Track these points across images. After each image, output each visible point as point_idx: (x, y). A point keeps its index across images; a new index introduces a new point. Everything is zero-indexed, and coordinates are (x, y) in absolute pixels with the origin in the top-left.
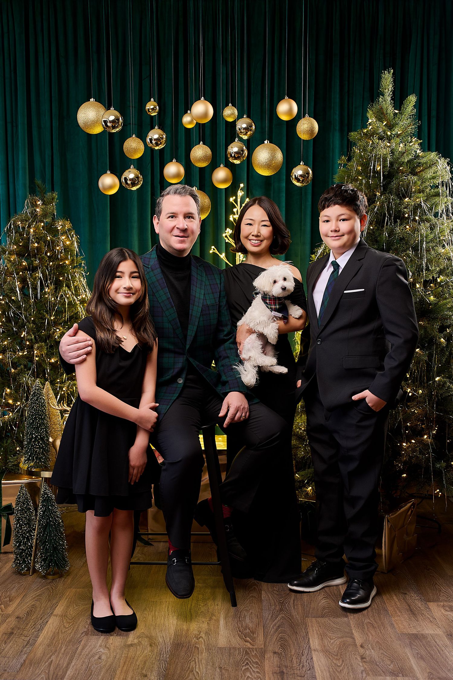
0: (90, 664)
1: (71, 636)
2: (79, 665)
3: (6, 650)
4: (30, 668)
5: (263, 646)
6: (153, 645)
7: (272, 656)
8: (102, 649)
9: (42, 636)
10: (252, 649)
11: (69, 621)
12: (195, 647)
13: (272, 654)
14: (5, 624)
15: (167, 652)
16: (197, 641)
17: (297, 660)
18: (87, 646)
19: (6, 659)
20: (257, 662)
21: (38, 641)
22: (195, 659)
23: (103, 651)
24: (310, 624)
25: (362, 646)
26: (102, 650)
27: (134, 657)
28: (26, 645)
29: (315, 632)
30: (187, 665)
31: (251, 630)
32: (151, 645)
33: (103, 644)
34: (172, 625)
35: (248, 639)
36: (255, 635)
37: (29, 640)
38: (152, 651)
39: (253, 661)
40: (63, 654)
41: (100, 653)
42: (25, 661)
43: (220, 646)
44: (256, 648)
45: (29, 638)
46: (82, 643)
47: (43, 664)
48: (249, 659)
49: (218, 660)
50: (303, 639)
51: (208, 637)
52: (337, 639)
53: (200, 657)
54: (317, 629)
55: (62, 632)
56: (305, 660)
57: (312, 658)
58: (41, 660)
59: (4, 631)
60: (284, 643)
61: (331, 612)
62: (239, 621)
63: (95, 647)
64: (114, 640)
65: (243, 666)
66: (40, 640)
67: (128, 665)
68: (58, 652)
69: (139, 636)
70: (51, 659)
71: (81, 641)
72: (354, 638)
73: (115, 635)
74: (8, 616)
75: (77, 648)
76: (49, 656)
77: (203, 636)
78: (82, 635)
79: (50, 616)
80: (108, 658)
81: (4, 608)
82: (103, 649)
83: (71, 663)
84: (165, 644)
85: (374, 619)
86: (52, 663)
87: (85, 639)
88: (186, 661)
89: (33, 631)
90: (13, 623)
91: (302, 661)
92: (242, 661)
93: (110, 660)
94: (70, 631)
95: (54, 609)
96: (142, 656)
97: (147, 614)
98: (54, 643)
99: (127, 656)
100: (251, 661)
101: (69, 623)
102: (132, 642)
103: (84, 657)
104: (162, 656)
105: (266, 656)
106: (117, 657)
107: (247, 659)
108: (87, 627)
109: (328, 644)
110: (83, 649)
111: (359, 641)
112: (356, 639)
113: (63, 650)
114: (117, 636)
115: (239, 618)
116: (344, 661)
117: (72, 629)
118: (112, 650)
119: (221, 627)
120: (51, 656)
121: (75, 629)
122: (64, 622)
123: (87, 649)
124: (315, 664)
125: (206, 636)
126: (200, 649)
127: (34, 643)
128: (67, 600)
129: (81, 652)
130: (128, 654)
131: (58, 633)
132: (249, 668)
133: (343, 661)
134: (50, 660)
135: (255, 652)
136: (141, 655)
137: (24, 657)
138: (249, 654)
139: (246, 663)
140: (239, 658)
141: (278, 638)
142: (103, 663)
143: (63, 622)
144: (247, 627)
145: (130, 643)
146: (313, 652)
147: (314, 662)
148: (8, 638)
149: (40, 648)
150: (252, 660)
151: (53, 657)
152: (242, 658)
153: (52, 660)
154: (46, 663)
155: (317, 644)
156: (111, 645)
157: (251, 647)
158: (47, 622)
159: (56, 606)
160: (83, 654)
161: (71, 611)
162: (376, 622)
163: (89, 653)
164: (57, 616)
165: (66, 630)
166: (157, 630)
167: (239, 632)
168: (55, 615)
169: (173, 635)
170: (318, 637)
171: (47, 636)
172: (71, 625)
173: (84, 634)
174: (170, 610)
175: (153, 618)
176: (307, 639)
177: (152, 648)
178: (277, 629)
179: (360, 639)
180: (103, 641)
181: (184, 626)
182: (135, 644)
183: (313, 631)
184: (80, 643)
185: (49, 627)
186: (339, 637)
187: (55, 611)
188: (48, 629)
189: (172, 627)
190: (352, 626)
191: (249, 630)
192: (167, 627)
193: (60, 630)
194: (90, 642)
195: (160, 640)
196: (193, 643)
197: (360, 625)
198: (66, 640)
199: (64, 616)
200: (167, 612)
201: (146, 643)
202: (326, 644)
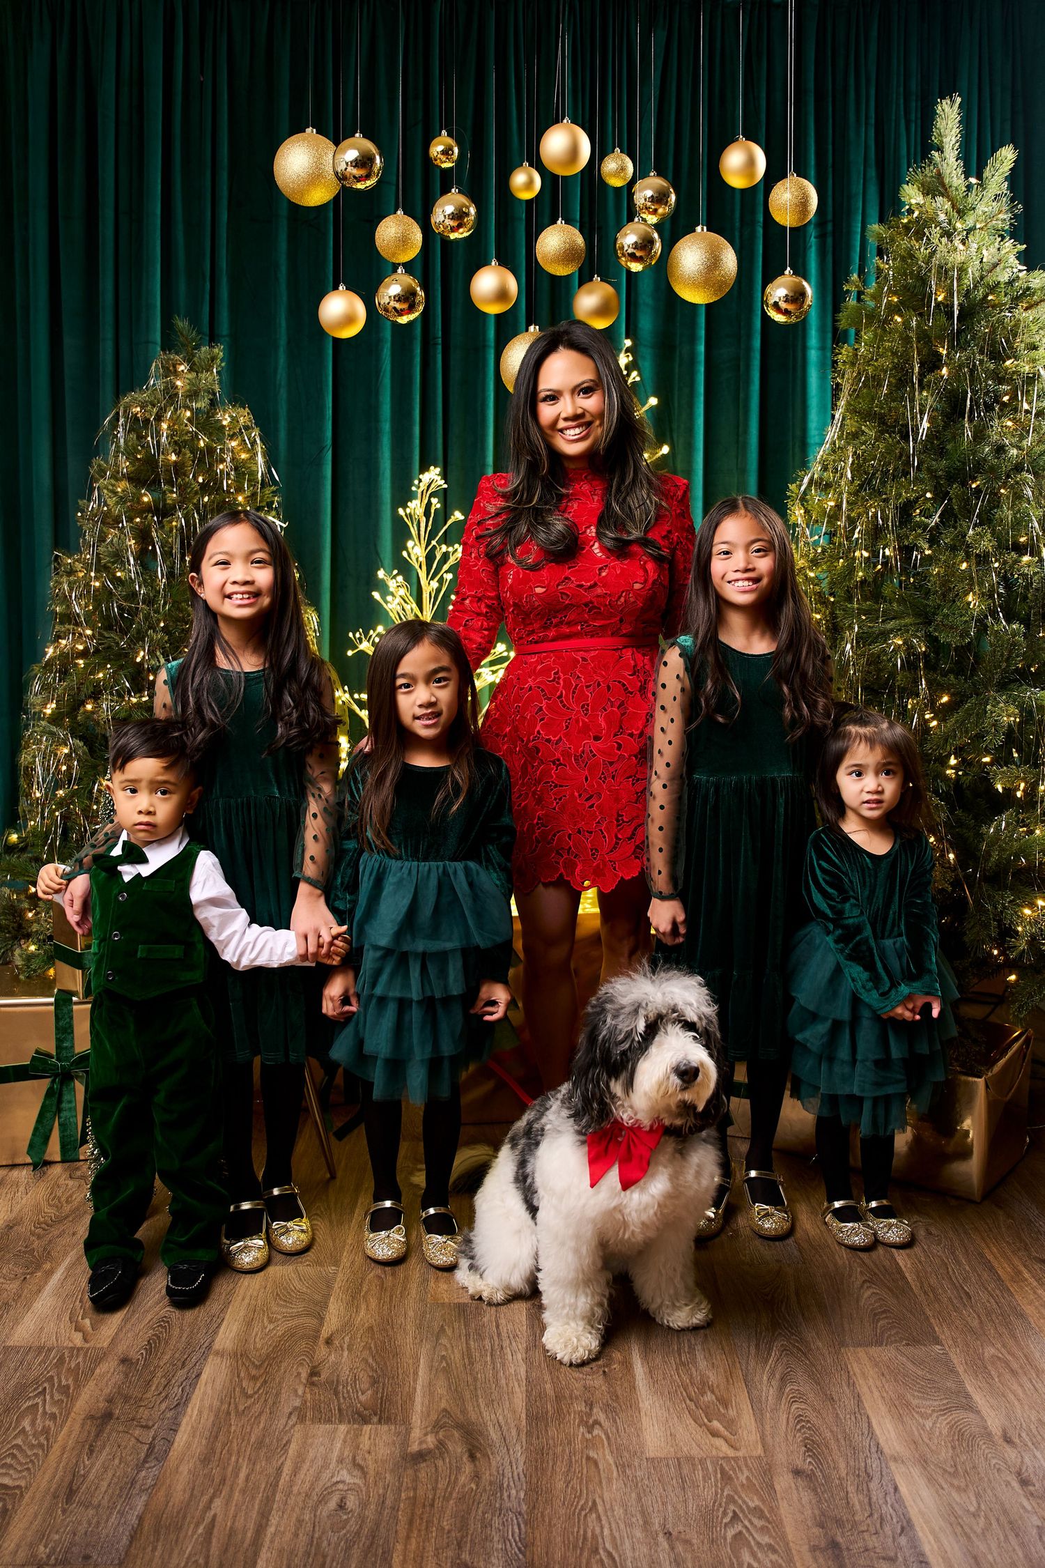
0: (317, 1528)
1: (262, 1425)
2: (288, 1536)
3: (91, 1476)
4: (154, 1549)
5: (760, 1451)
6: (478, 1455)
7: (793, 1485)
8: (345, 1472)
9: (187, 1424)
10: (736, 1459)
11: (254, 1372)
13: (791, 1476)
14: (92, 1384)
15: (516, 1478)
16: (588, 1436)
17: (861, 1497)
18: (304, 1461)
19: (91, 1512)
20: (762, 1511)
21: (176, 1444)
22: (594, 1502)
23: (348, 1479)
24: (857, 1370)
25: (1008, 1440)
26: (344, 1475)
27: (433, 1500)
28: (145, 1461)
29: (876, 1394)
30: (579, 1528)
31: (716, 1391)
32: (472, 1457)
33: (346, 1453)
34: (516, 1384)
35: (716, 1424)
36: (730, 1412)
37: (154, 1439)
38: (476, 1476)
39: (748, 1506)
40: (243, 1492)
41: (341, 1486)
42: (141, 1519)
43: (652, 1455)
44: (745, 1458)
45: (152, 1433)
46: (293, 1448)
47: (190, 1533)
48: (736, 1497)
49: (655, 1506)
50: (853, 1419)
51: (615, 1421)
52: (938, 1417)
53: (607, 1496)
54: (878, 1383)
55: (237, 1411)
56: (881, 1495)
57: (896, 1489)
58: (184, 1517)
59: (88, 1409)
60: (811, 1435)
61: (895, 1327)
62: (683, 1364)
63: (325, 1466)
64: (375, 1439)
65: (726, 1525)
66: (181, 1438)
67: (419, 1531)
68: (228, 1483)
69: (437, 1421)
70: (212, 1513)
71: (289, 1442)
72: (978, 1412)
73: (375, 1419)
74: (100, 1357)
75: (279, 1470)
76: (206, 1498)
77: (602, 1417)
78: (291, 1423)
79: (205, 1356)
80: (364, 1505)
81: (90, 1329)
82: (350, 1473)
83: (267, 1525)
84: (508, 1450)
85: (1004, 1346)
86: (213, 1526)
87: (297, 1434)
88: (574, 1514)
89: (163, 1406)
90: (113, 1380)
91: (874, 1499)
92: (720, 1504)
93: (370, 1512)
94: (257, 1407)
95: (216, 1332)
96: (454, 1495)
97: (448, 1346)
98: (218, 1451)
99: (415, 1497)
100: (744, 1507)
101: (254, 1378)
102: (421, 1443)
103: (301, 1504)
104: (505, 1495)
105: (777, 1487)
106: (388, 1502)
107: (731, 1499)
108: (300, 1392)
109: (920, 1434)
110: (295, 1472)
111: (994, 1422)
112: (984, 1413)
113: (242, 1475)
114: (380, 1422)
115: (680, 1355)
116: (981, 1497)
117: (262, 1400)
118: (372, 1472)
119: (641, 1385)
120: (211, 1501)
121: (270, 1401)
122: (242, 1375)
123: (306, 1475)
124: (909, 1508)
125: (607, 1417)
126: (601, 1467)
127: (166, 1452)
128: (247, 1301)
129: (291, 1483)
130: (415, 1489)
131: (228, 1413)
132: (744, 1531)
133: (978, 1495)
134: (210, 1515)
135: (746, 1473)
136: (451, 1493)
137: (140, 1503)
138: (730, 1478)
139: (731, 1514)
140: (708, 1493)
141: (791, 1419)
142: (353, 1526)
143: (238, 1376)
144: (705, 1386)
145: (415, 1448)
146: (893, 1465)
147: (907, 1504)
148: (97, 1436)
149: (180, 1469)
150: (744, 1502)
151: (218, 1503)
152: (716, 1494)
153: (215, 1516)
154: (197, 1526)
155: (893, 1434)
156: (367, 1456)
157: (731, 1453)
158: (198, 1376)
159: (219, 1320)
160: (295, 1489)
161: (257, 1340)
162: (1013, 1355)
163: (312, 1488)
164: (222, 1356)
165: (249, 1403)
166: (480, 1400)
167: (688, 1401)
168: (217, 1353)
169: (524, 1416)
170: (890, 1411)
171: (201, 1426)
172: (258, 1385)
173: (294, 1418)
174: (504, 1334)
175: (466, 1360)
176: (864, 1418)
177: (475, 1466)
178: (781, 1389)
179: (992, 1414)
180: (345, 1441)
181: (548, 1386)
182: (430, 1451)
183: (871, 1392)
184: (287, 1451)
185: (205, 1393)
186: (941, 1410)
187: (218, 1340)
188: (202, 1400)
189: (517, 1389)
190: (960, 1370)
191: (713, 1392)
192: (505, 1388)
193: (232, 1405)
194: (311, 1445)
195: (494, 1435)
196: (579, 1446)
197: (979, 1366)
198: (249, 1440)
199: (240, 1356)
200: (496, 1338)
201: (457, 1448)
202: (916, 1433)
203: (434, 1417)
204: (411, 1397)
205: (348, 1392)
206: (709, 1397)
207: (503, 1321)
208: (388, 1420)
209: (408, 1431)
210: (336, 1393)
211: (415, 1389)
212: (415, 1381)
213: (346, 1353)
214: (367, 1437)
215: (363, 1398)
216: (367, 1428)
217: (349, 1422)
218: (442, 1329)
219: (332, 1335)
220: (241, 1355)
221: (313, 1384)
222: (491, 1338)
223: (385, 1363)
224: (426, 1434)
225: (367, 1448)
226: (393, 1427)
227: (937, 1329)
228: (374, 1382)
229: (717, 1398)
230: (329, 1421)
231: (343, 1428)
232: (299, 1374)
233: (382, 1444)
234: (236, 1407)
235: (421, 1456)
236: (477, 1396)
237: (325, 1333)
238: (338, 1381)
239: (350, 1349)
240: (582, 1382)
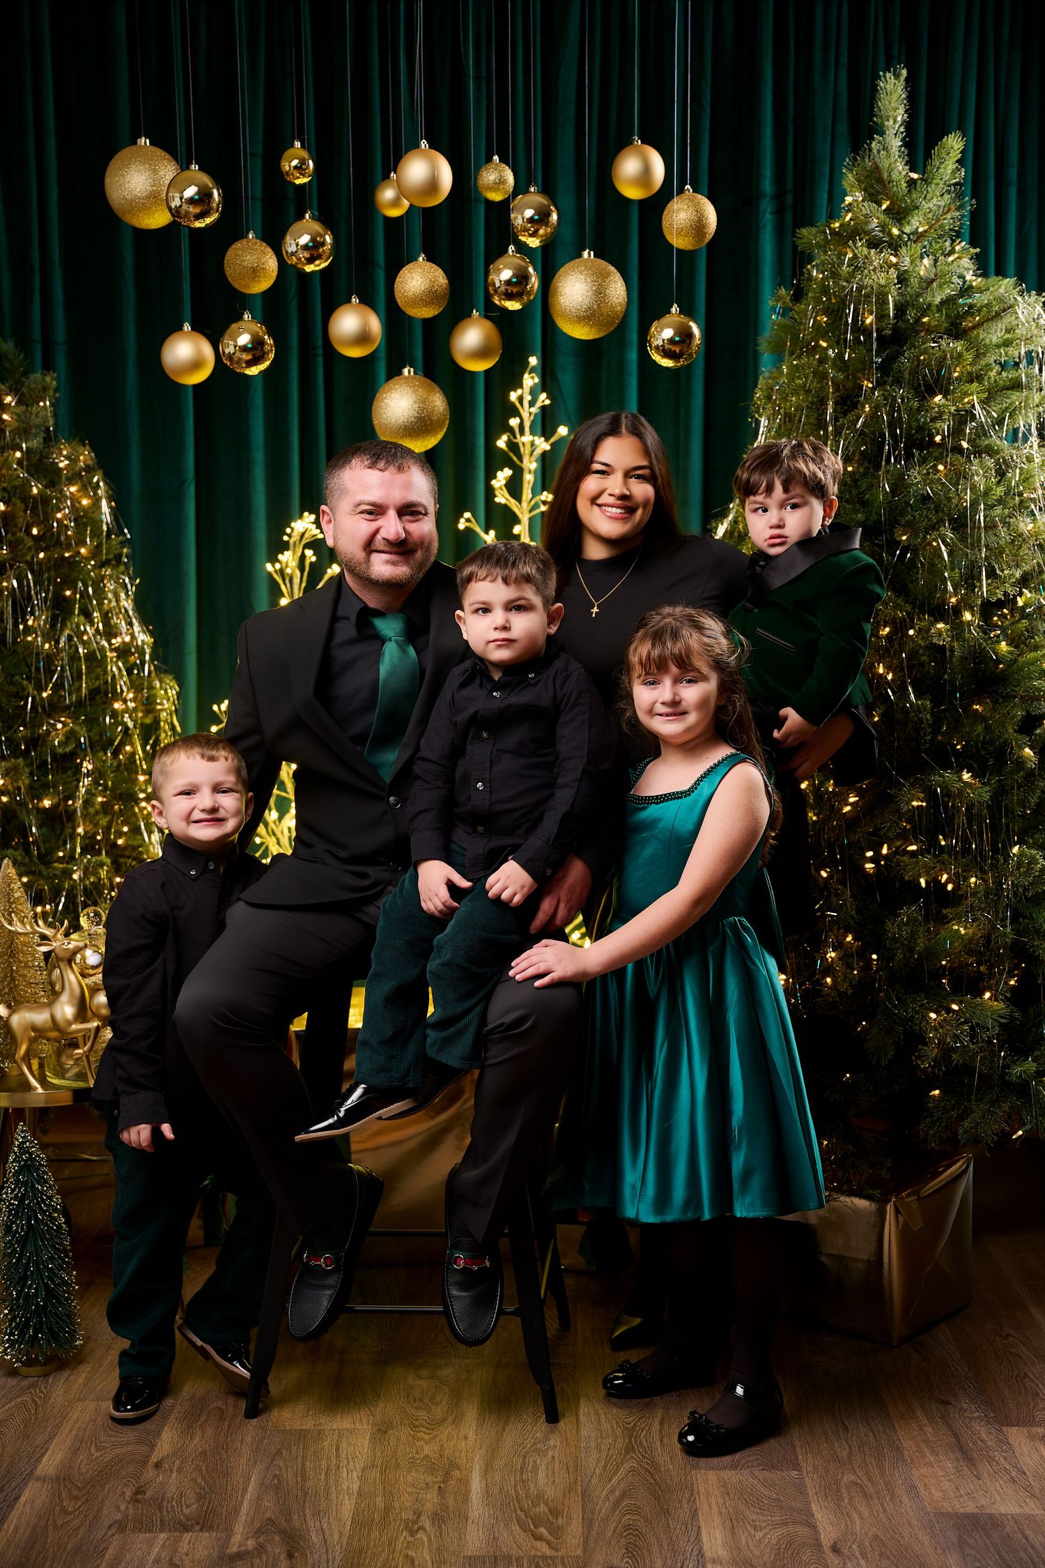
1: (78, 1538)
5: (579, 1552)
6: (296, 1554)
10: (553, 1558)
11: (75, 1493)
12: (407, 1556)
16: (410, 1539)
18: (120, 1563)
24: (702, 1489)
25: (835, 1549)
29: (715, 1509)
31: (551, 1504)
32: (290, 1556)
33: (163, 1556)
34: (347, 1497)
35: (543, 1530)
36: (560, 1521)
43: (469, 1553)
44: (563, 1558)
46: (110, 1553)
50: (684, 1529)
51: (440, 1527)
52: (771, 1530)
54: (720, 1501)
55: (55, 1526)
60: (636, 1541)
61: (756, 1454)
62: (521, 1480)
64: (194, 1544)
69: (260, 1529)
71: (106, 1548)
72: (814, 1527)
73: (197, 1528)
77: (427, 1524)
78: (110, 1533)
79: (25, 1482)
84: (327, 1550)
85: (867, 1474)
87: (116, 1542)
94: (77, 1522)
95: (38, 1461)
97: (283, 1466)
98: (33, 1558)
101: (76, 1498)
102: (240, 1546)
108: (122, 1508)
109: (747, 1543)
111: (827, 1535)
112: (820, 1528)
114: (201, 1530)
115: (522, 1473)
117: (82, 1516)
119: (474, 1498)
121: (91, 1517)
122: (63, 1496)
125: (433, 1524)
126: (417, 1563)
128: (74, 1432)
131: (46, 1528)
141: (619, 1528)
143: (59, 1497)
144: (540, 1498)
145: (233, 1550)
155: (719, 1542)
156: (184, 1557)
157: (548, 1552)
158: (17, 1498)
159: (43, 1451)
161: (83, 1465)
162: (870, 1480)
164: (44, 1481)
165: (68, 1519)
166: (307, 1511)
167: (519, 1512)
168: (38, 1478)
169: (349, 1523)
170: (724, 1523)
171: (16, 1539)
172: (80, 1503)
173: (114, 1530)
174: (343, 1455)
175: (299, 1479)
176: (695, 1529)
177: (292, 1563)
178: (617, 1503)
179: (829, 1528)
180: (163, 1546)
181: (379, 1499)
182: (248, 1553)
183: (710, 1507)
184: (103, 1556)
185: (22, 1512)
186: (777, 1524)
187: (40, 1467)
188: (19, 1518)
189: (347, 1502)
190: (811, 1492)
191: (547, 1505)
192: (335, 1501)
193: (51, 1522)
194: (129, 1549)
195: (315, 1538)
196: (399, 1547)
197: (831, 1491)
198: (65, 1548)
199: (62, 1480)
200: (333, 1459)
201: (276, 1549)
202: (744, 1542)
203: (257, 1524)
204: (237, 1511)
205: (172, 1506)
206: (542, 1508)
207: (343, 1445)
208: (210, 1528)
209: (229, 1538)
210: (160, 1508)
211: (242, 1503)
212: (243, 1496)
213: (174, 1475)
214: (186, 1542)
215: (186, 1511)
216: (187, 1536)
217: (170, 1531)
218: (279, 1453)
219: (162, 1459)
220: (64, 1479)
221: (137, 1501)
222: (329, 1458)
223: (215, 1482)
224: (247, 1539)
225: (185, 1550)
226: (214, 1535)
227: (800, 1457)
228: (200, 1498)
229: (549, 1509)
230: (150, 1531)
231: (163, 1536)
232: (123, 1493)
233: (200, 1548)
234: (55, 1521)
235: (239, 1556)
236: (304, 1507)
237: (154, 1458)
238: (163, 1498)
239: (179, 1471)
240: (416, 1495)
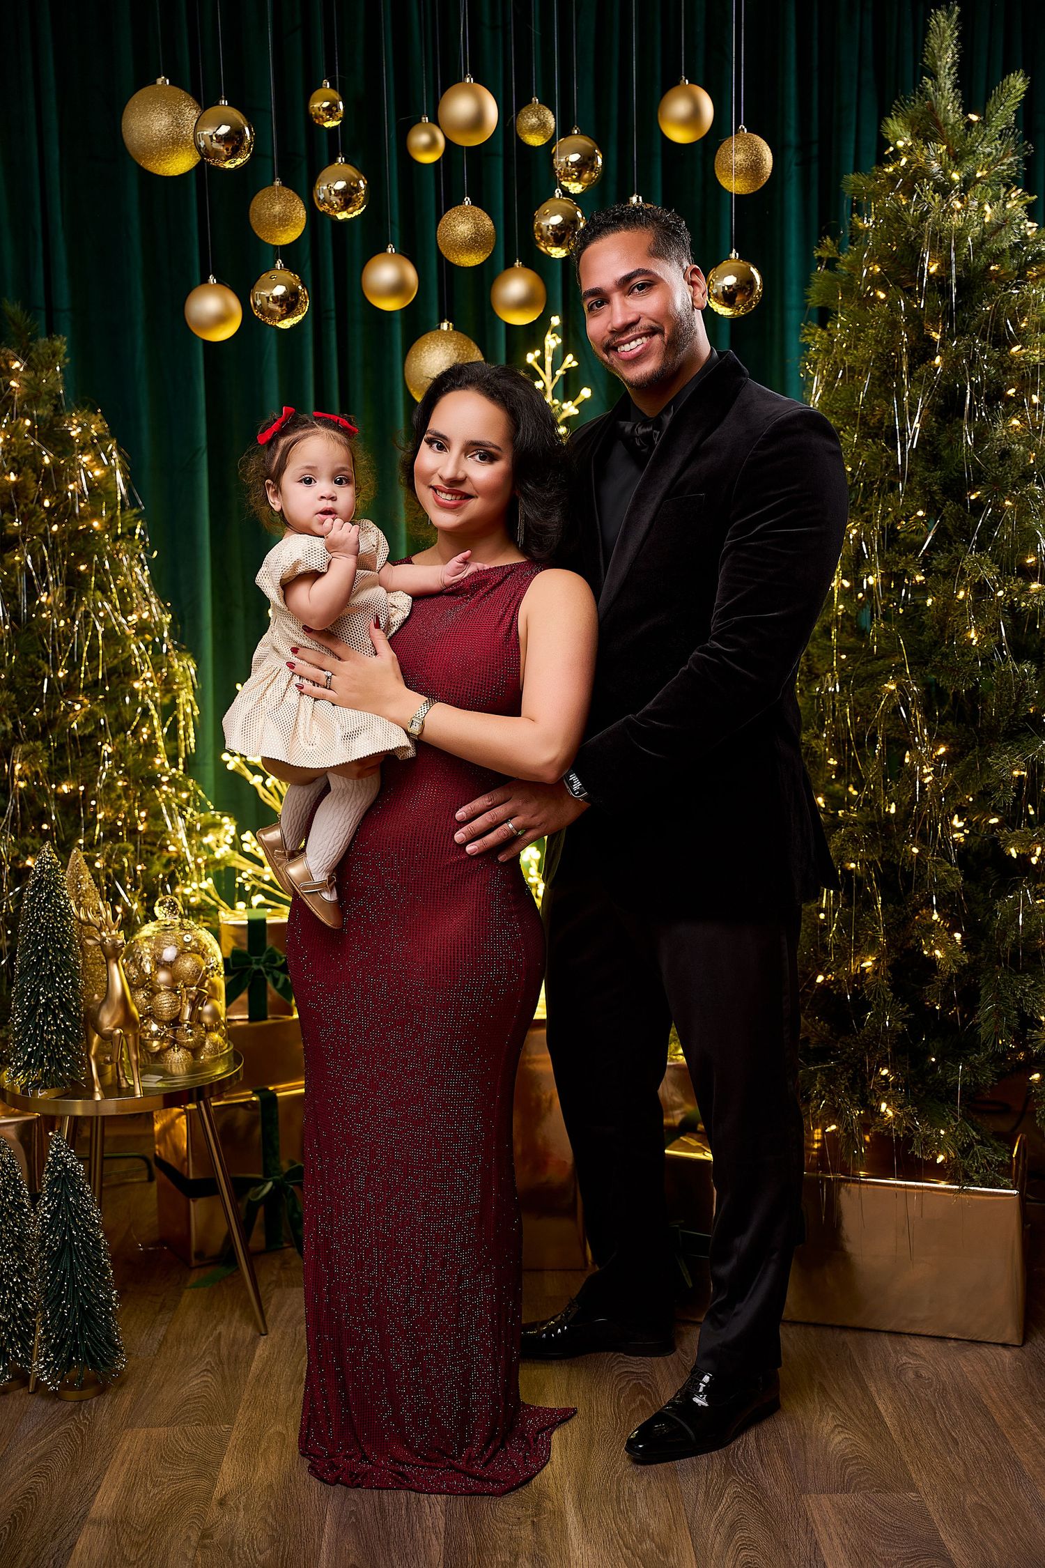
11: (136, 1538)
24: (817, 1517)
29: (836, 1542)
31: (657, 1539)
34: (433, 1537)
36: (671, 1560)
50: (808, 1565)
52: (903, 1565)
54: (840, 1530)
61: (867, 1474)
62: (621, 1512)
72: (950, 1560)
79: (80, 1526)
85: (989, 1495)
95: (91, 1501)
97: (358, 1500)
101: (138, 1545)
108: (190, 1556)
112: (956, 1561)
115: (618, 1503)
119: (573, 1534)
122: (123, 1542)
125: (534, 1567)
128: (126, 1465)
141: (737, 1566)
143: (119, 1544)
144: (643, 1533)
158: (72, 1546)
159: (95, 1488)
161: (140, 1505)
162: (998, 1503)
164: (100, 1524)
166: (393, 1554)
167: (624, 1550)
168: (94, 1522)
170: (850, 1558)
172: (142, 1551)
175: (378, 1515)
176: (820, 1565)
178: (729, 1537)
179: (966, 1562)
181: (469, 1538)
183: (831, 1539)
186: (908, 1558)
187: (94, 1508)
189: (435, 1542)
190: (936, 1518)
191: (653, 1540)
192: (421, 1541)
197: (957, 1516)
199: (119, 1522)
204: (316, 1557)
205: (245, 1553)
206: (648, 1545)
210: (231, 1554)
211: (321, 1546)
212: (320, 1537)
213: (241, 1514)
215: (261, 1558)
219: (225, 1496)
220: (122, 1522)
221: (205, 1546)
223: (286, 1522)
227: (914, 1476)
228: (273, 1541)
229: (657, 1547)
232: (188, 1537)
236: (389, 1550)
237: (217, 1495)
238: (232, 1542)
239: (246, 1509)
240: (508, 1533)
